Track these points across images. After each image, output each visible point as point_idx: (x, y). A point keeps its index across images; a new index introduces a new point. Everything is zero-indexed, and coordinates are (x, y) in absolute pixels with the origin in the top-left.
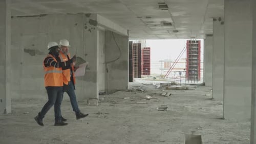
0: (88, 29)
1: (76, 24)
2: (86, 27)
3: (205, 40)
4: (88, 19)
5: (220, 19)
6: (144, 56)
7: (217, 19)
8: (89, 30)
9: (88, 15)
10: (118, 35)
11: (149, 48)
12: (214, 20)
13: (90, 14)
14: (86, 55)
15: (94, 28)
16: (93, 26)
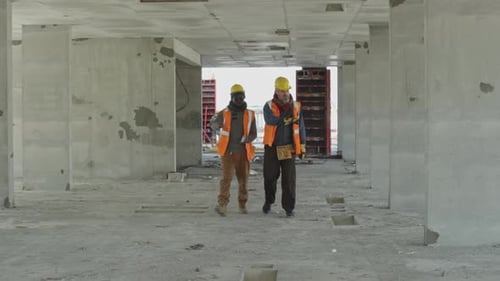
0: (158, 62)
1: (139, 55)
2: (155, 60)
3: (340, 68)
4: (158, 47)
5: (366, 45)
6: (204, 98)
7: (362, 45)
8: (162, 64)
9: (159, 40)
10: (186, 64)
11: (213, 81)
12: (357, 46)
13: (162, 38)
14: (156, 103)
15: (169, 62)
16: (167, 58)
